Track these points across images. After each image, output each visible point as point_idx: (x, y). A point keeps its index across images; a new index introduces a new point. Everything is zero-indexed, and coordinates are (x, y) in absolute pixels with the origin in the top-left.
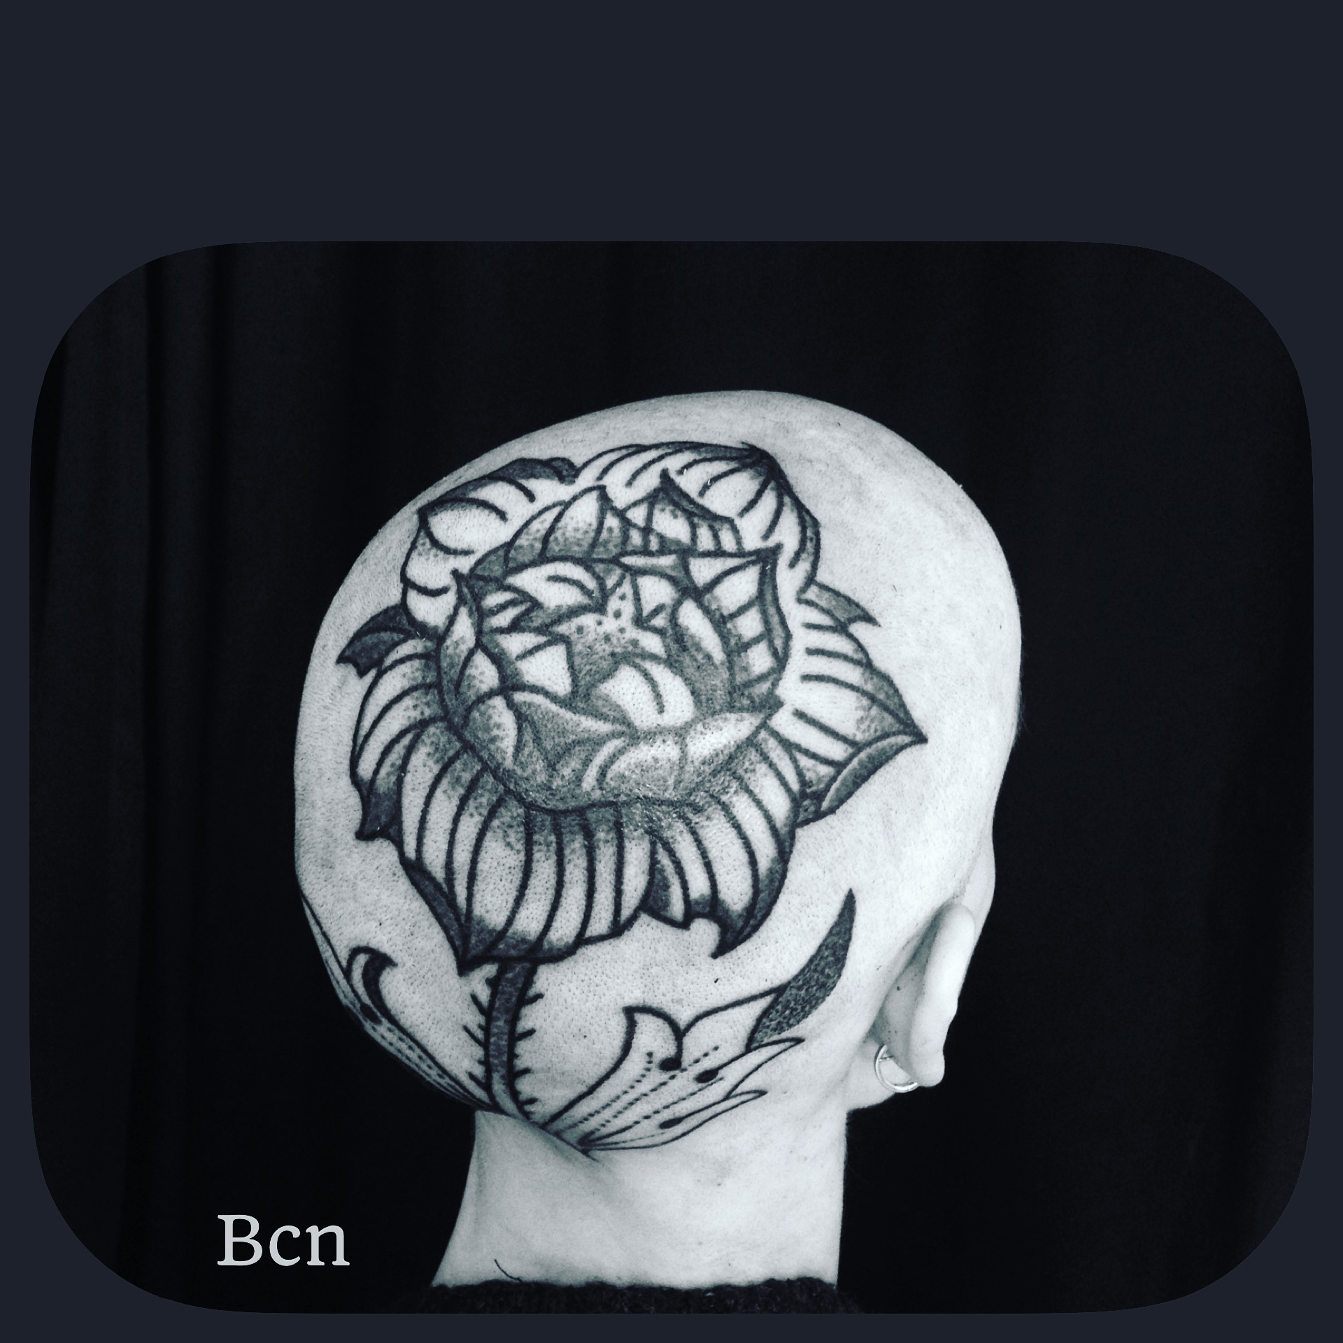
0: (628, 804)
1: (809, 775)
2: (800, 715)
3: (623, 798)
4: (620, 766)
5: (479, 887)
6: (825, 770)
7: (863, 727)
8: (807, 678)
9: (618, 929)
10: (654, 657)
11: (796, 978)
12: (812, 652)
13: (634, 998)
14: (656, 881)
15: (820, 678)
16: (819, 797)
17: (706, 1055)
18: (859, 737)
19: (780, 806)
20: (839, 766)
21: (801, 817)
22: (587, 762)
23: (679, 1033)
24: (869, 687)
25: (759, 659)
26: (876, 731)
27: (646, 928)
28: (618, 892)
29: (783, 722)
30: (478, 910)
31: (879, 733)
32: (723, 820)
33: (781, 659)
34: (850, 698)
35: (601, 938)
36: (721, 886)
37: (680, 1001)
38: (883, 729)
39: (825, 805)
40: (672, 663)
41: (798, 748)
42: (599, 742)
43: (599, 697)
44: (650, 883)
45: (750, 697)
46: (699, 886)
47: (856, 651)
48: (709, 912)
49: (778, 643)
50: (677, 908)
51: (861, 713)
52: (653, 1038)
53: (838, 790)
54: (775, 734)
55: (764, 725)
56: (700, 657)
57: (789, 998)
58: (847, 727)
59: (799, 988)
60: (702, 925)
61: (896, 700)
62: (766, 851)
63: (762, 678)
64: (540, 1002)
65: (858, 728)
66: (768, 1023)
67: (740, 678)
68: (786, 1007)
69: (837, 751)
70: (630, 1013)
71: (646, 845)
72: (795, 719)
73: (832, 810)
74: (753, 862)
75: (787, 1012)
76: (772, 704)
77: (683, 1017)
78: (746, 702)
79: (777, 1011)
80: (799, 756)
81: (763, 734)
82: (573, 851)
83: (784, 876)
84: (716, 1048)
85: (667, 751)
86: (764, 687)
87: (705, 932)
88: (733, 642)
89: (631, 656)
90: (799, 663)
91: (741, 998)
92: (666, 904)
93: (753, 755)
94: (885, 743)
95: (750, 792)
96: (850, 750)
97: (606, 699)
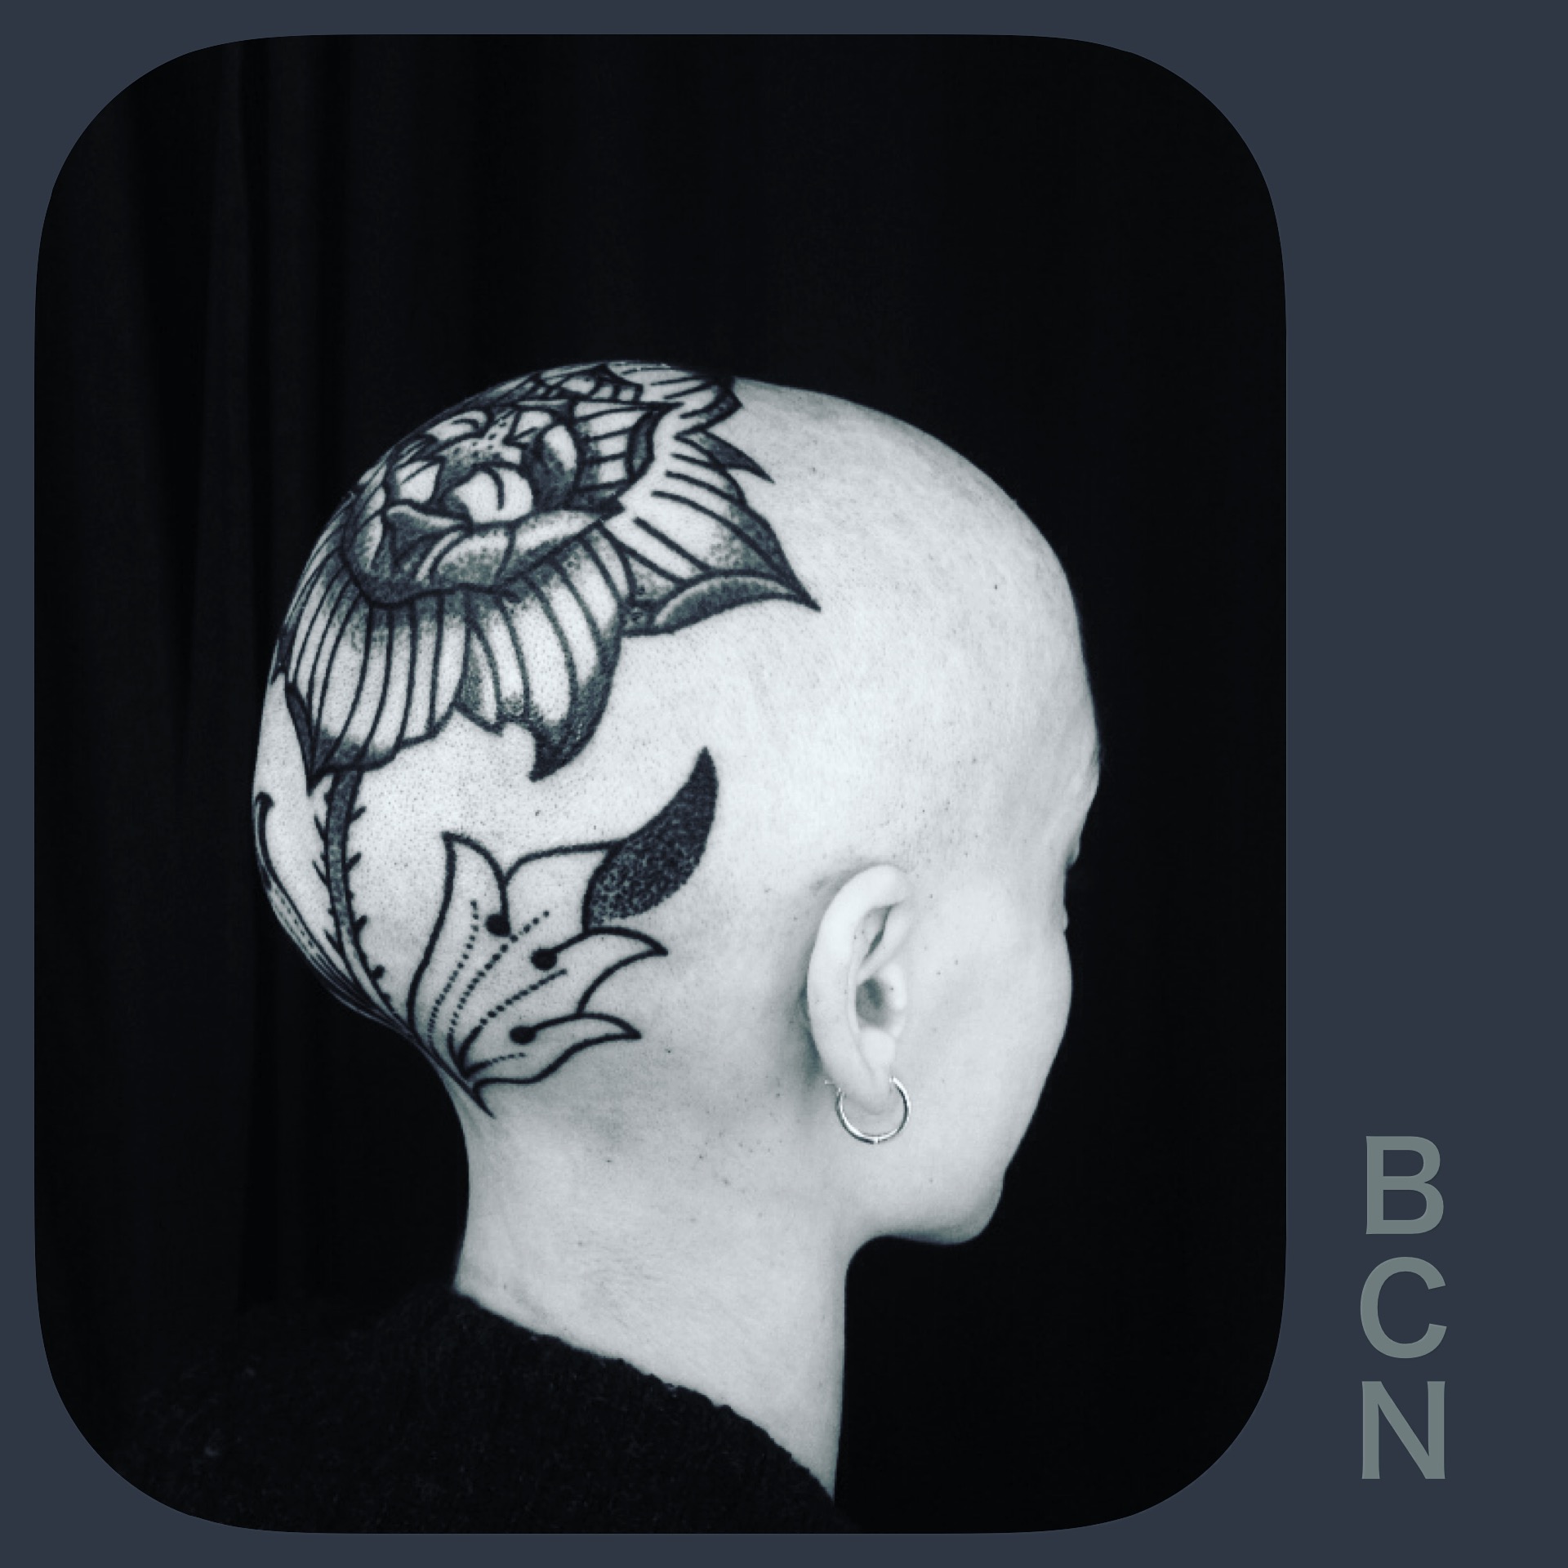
0: (451, 591)
1: (640, 582)
2: (641, 523)
3: (448, 586)
4: (452, 557)
5: (330, 694)
6: (661, 582)
7: (718, 554)
8: (659, 494)
9: (434, 729)
10: (509, 466)
11: (633, 837)
12: (669, 474)
13: (453, 825)
14: (469, 674)
15: (676, 498)
16: (652, 607)
17: (536, 921)
18: (712, 562)
19: (604, 608)
20: (681, 584)
21: (630, 624)
22: (423, 557)
23: (503, 879)
24: (736, 521)
25: (612, 472)
26: (736, 563)
27: (459, 730)
28: (434, 685)
29: (620, 526)
30: (325, 721)
31: (739, 567)
32: (540, 610)
33: (634, 475)
34: (710, 525)
35: (418, 740)
36: (535, 686)
37: (499, 835)
38: (746, 564)
39: (661, 619)
40: (523, 470)
41: (633, 553)
42: (438, 535)
43: (452, 499)
44: (464, 675)
45: (591, 500)
46: (512, 684)
47: (729, 487)
48: (522, 715)
49: (637, 462)
50: (489, 711)
51: (717, 541)
52: (474, 879)
53: (678, 610)
54: (608, 535)
55: (598, 525)
56: (551, 465)
57: (627, 863)
58: (700, 550)
59: (640, 854)
60: (515, 731)
61: (771, 544)
62: (587, 658)
63: (609, 486)
64: (365, 816)
65: (713, 554)
66: (603, 893)
67: (585, 482)
68: (624, 875)
69: (683, 569)
70: (450, 840)
71: (462, 633)
72: (633, 526)
73: (669, 629)
74: (570, 665)
75: (627, 884)
76: (614, 508)
77: (506, 859)
78: (584, 502)
79: (613, 878)
80: (632, 561)
81: (595, 533)
82: (400, 643)
83: (607, 689)
84: (546, 914)
85: (496, 542)
86: (609, 493)
87: (519, 744)
88: (589, 455)
89: (491, 466)
90: (654, 478)
91: (565, 844)
92: (478, 703)
93: (580, 551)
94: (749, 580)
95: (572, 588)
96: (698, 572)
97: (456, 500)
